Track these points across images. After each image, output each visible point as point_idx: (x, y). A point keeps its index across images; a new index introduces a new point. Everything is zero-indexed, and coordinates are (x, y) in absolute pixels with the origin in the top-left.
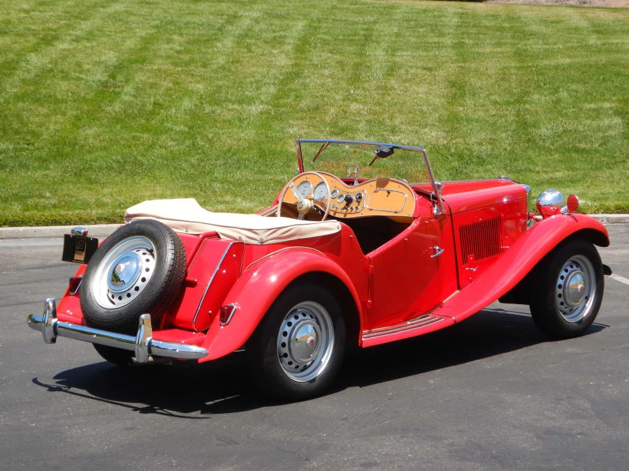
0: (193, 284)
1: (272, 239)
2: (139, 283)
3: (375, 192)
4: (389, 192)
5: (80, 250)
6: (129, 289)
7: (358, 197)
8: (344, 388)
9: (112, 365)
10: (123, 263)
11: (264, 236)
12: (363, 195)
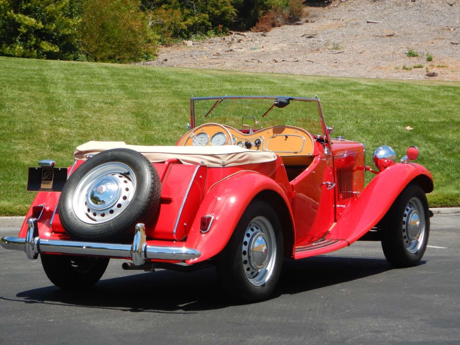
0: (168, 201)
1: (231, 163)
2: (121, 201)
3: (273, 137)
4: (287, 137)
5: (46, 180)
6: (112, 206)
7: (257, 142)
8: (280, 295)
9: (58, 288)
10: (103, 184)
11: (225, 160)
12: (261, 140)
